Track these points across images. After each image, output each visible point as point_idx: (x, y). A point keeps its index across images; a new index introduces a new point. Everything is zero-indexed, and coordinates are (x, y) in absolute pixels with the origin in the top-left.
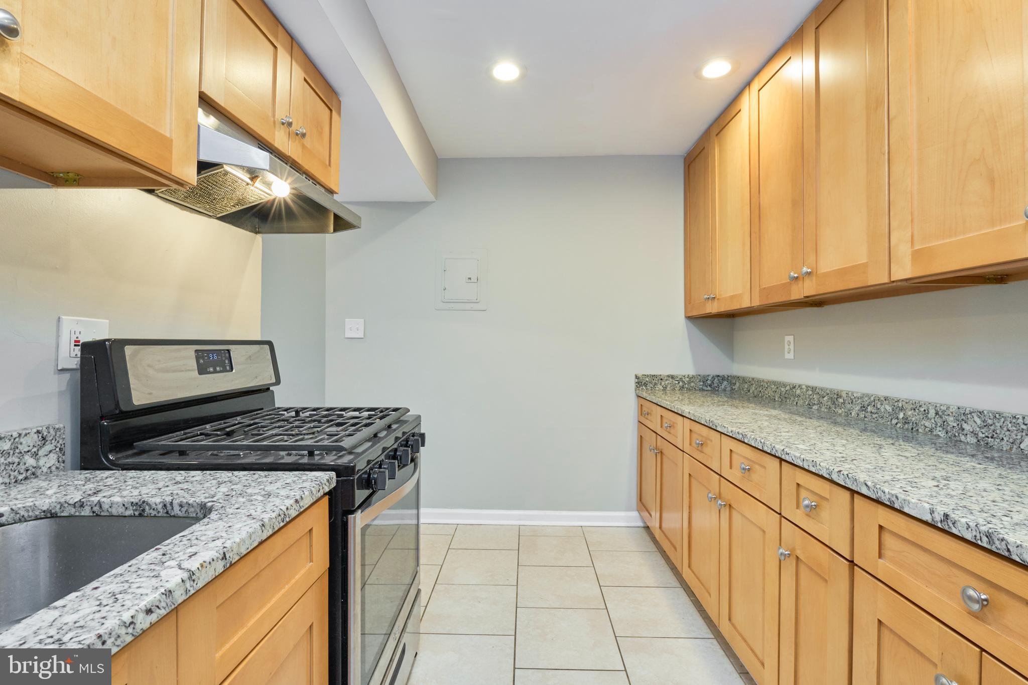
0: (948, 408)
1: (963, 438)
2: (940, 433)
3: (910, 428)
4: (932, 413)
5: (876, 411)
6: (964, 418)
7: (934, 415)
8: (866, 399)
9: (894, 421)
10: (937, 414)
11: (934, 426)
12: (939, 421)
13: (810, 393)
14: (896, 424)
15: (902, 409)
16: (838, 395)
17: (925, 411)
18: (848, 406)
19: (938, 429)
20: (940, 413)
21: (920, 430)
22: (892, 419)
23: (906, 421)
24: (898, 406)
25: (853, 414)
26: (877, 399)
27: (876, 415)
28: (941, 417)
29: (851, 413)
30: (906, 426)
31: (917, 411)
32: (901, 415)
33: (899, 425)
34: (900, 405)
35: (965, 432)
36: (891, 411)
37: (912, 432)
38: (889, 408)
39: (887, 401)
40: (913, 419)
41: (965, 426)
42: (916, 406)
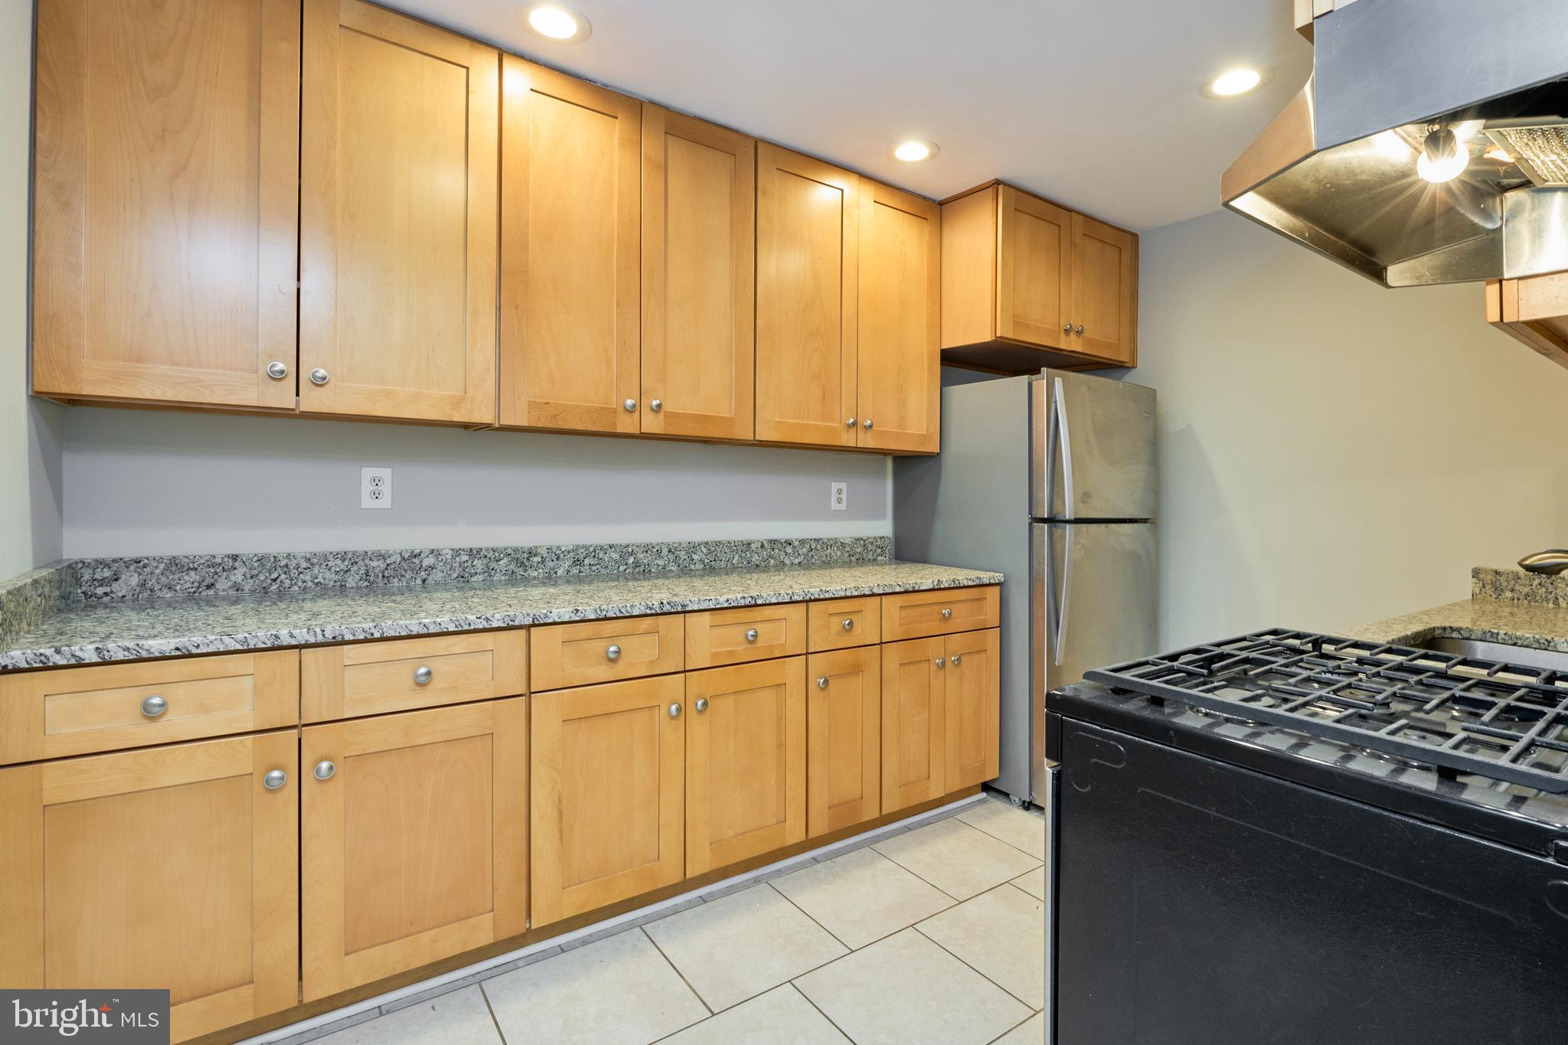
0: (680, 544)
1: (692, 567)
2: (672, 568)
3: (641, 570)
4: (665, 550)
5: (596, 562)
6: (693, 550)
7: (667, 553)
8: (583, 550)
9: (622, 568)
10: (670, 551)
11: (666, 562)
12: (672, 557)
13: (465, 558)
14: (625, 570)
15: (632, 553)
16: (530, 553)
17: (658, 551)
18: (551, 564)
19: (671, 564)
20: (673, 550)
21: (653, 570)
22: (619, 567)
23: (637, 565)
24: (625, 551)
25: (560, 573)
26: (599, 548)
27: (598, 566)
28: (673, 553)
29: (556, 573)
30: (637, 569)
31: (649, 552)
32: (631, 560)
33: (627, 571)
34: (630, 550)
35: (694, 562)
36: (618, 558)
37: (644, 575)
38: (615, 556)
39: (613, 549)
40: (645, 561)
41: (695, 557)
42: (647, 548)
